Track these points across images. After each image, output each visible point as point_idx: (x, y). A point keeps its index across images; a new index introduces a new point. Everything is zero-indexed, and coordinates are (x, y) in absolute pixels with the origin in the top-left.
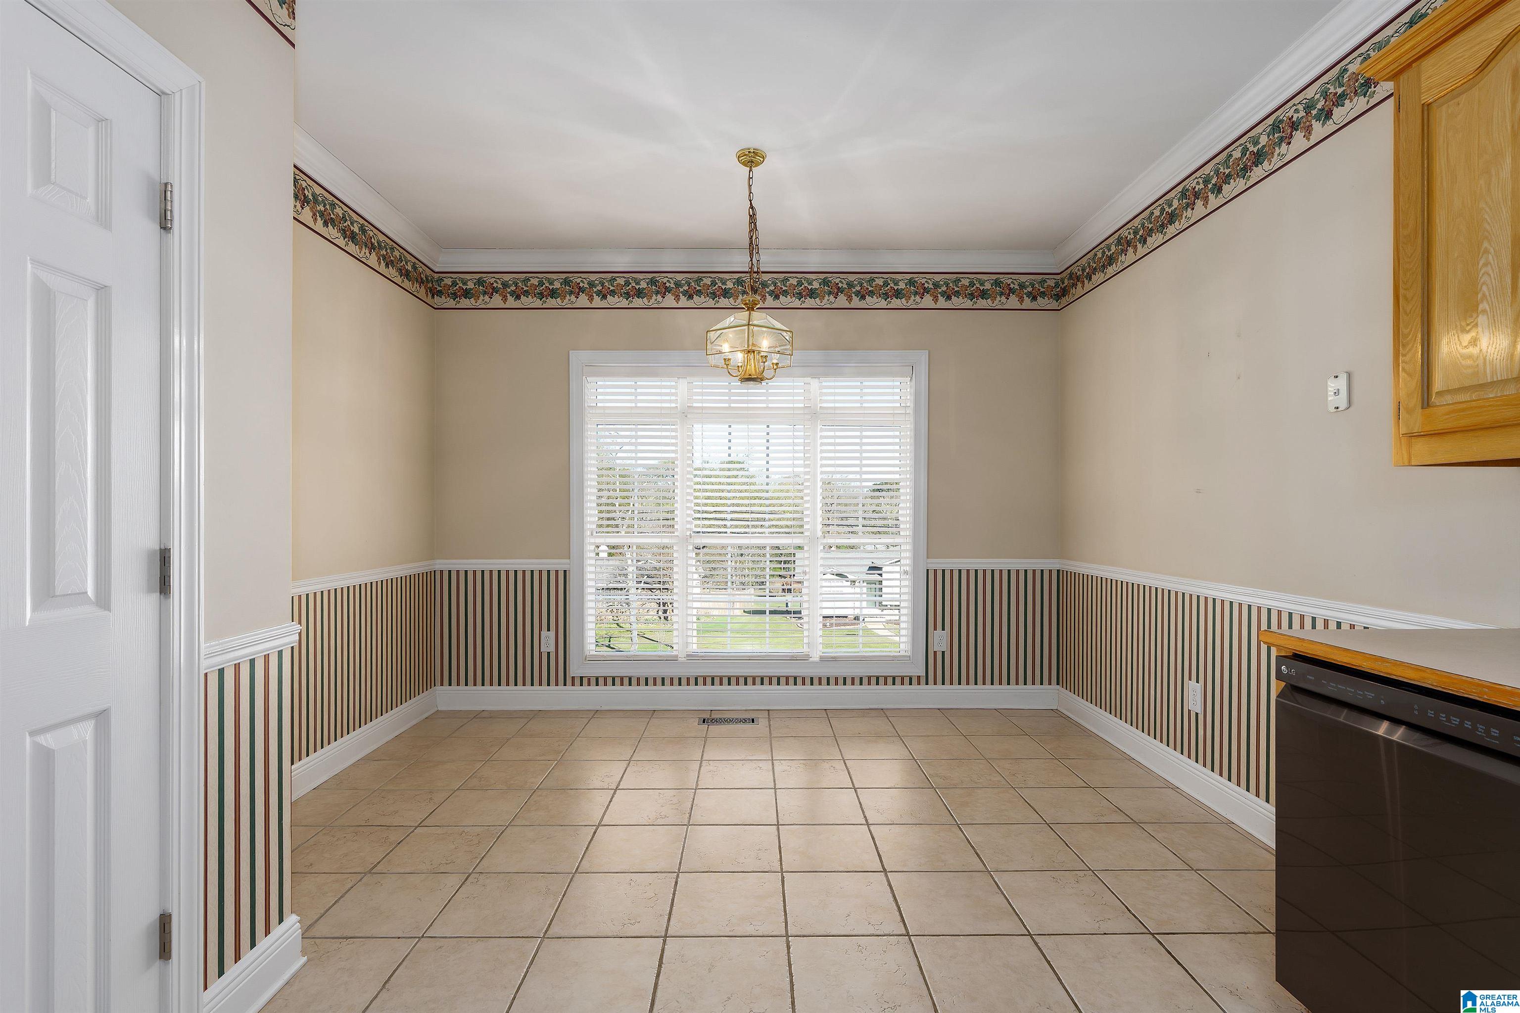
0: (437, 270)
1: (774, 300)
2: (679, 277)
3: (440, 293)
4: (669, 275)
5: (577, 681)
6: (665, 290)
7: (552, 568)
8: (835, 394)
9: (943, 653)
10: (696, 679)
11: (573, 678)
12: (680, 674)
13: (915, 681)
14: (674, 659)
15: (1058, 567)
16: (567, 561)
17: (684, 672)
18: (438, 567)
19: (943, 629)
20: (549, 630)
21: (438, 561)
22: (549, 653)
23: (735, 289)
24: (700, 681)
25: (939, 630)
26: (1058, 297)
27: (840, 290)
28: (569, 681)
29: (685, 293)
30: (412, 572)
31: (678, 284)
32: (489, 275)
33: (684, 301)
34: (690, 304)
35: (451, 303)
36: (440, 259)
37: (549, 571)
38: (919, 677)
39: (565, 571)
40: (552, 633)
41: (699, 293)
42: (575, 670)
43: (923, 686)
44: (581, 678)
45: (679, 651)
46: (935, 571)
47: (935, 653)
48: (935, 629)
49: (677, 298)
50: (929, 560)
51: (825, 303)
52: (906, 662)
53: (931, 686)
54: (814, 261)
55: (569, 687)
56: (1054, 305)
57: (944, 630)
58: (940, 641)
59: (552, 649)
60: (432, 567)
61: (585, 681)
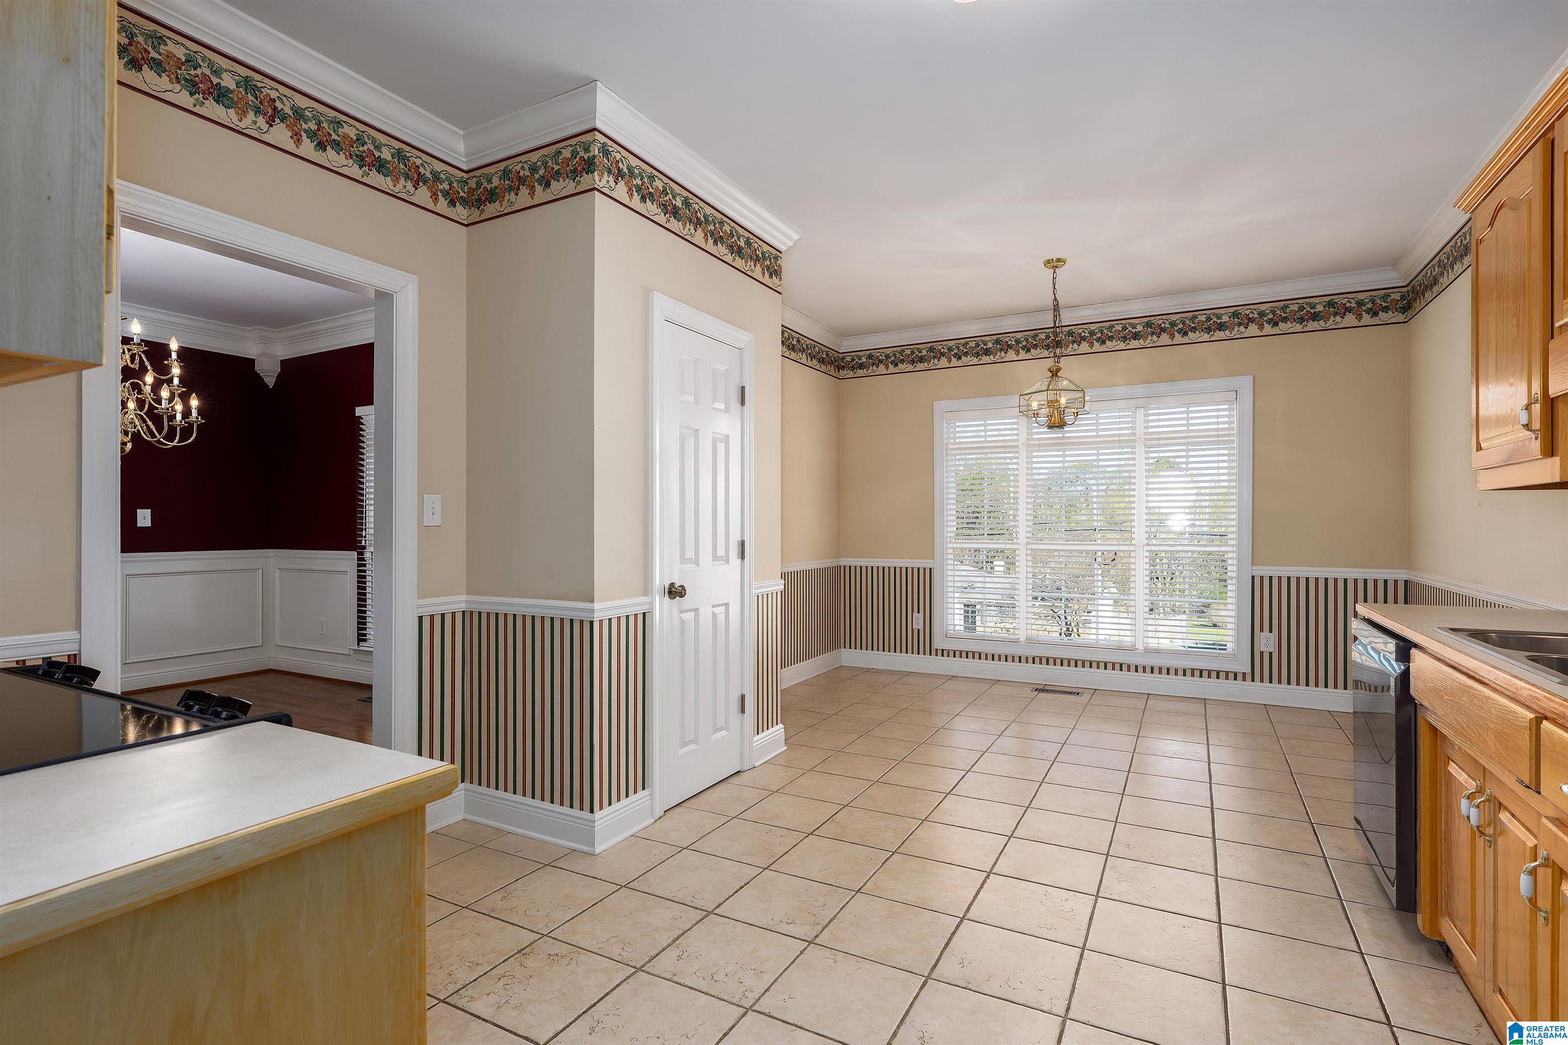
0: (841, 352)
1: (1101, 345)
2: (1019, 336)
3: (843, 368)
4: (1010, 335)
5: (940, 653)
6: (1007, 347)
7: (922, 566)
8: (1159, 420)
9: (1271, 653)
10: (1034, 659)
11: (937, 650)
12: (1020, 654)
13: (1240, 677)
14: (1017, 641)
15: (1405, 577)
16: (932, 561)
17: (1024, 652)
18: (842, 564)
19: (1271, 631)
20: (919, 613)
21: (842, 559)
22: (919, 630)
23: (1066, 340)
24: (1037, 660)
25: (1266, 632)
26: (1406, 309)
27: (1163, 330)
28: (933, 652)
29: (1023, 348)
30: (826, 565)
31: (1018, 342)
32: (876, 351)
33: (1023, 355)
34: (1028, 356)
35: (851, 374)
36: (843, 344)
37: (919, 568)
38: (1244, 674)
39: (930, 569)
40: (921, 614)
41: (1035, 346)
42: (938, 644)
43: (1248, 682)
44: (943, 650)
45: (1022, 635)
46: (1262, 578)
47: (1262, 653)
48: (1262, 630)
49: (1017, 353)
50: (1254, 567)
51: (1148, 343)
52: (1230, 659)
53: (1257, 683)
54: (1137, 309)
55: (933, 657)
56: (1400, 317)
57: (1272, 633)
58: (1267, 642)
59: (921, 627)
60: (839, 563)
61: (945, 653)
